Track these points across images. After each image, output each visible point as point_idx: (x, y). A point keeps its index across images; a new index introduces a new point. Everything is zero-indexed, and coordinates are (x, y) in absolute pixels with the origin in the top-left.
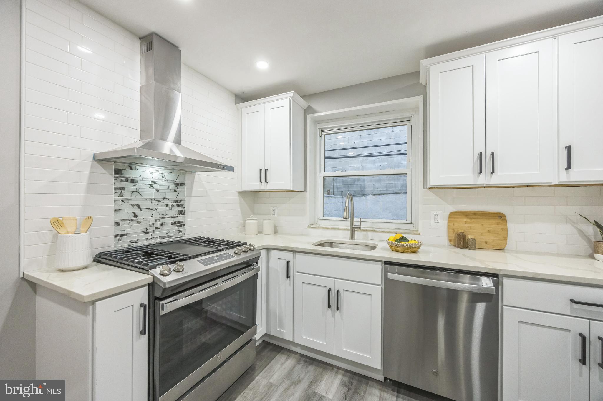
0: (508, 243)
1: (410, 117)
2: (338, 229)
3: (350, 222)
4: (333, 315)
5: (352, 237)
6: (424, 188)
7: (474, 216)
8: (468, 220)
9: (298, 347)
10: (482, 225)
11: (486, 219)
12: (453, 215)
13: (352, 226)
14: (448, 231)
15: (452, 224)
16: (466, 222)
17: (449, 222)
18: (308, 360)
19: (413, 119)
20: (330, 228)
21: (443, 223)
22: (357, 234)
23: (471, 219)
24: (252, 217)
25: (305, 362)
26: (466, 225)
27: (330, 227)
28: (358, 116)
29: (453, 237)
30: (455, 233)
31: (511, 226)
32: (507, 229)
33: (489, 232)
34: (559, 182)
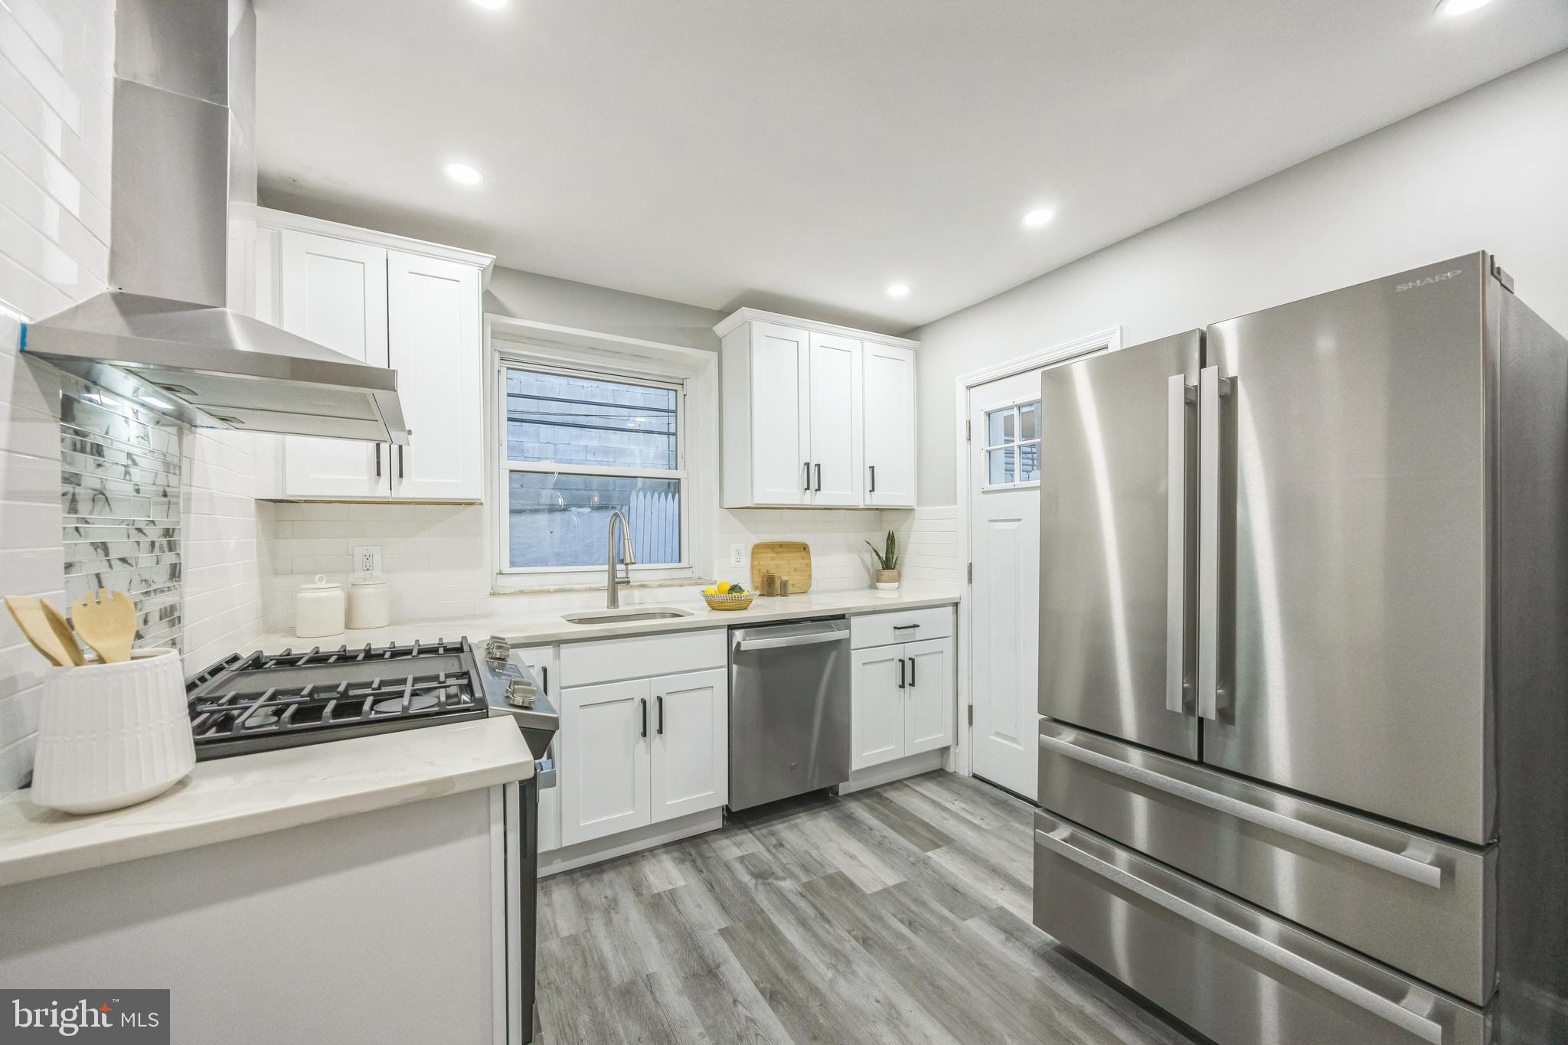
0: (814, 583)
1: (683, 379)
2: (571, 590)
3: (607, 573)
4: (649, 749)
5: (614, 601)
6: (720, 507)
7: (780, 549)
8: (774, 555)
9: (554, 862)
10: (789, 560)
11: (791, 552)
12: (758, 549)
13: (614, 579)
14: (753, 574)
15: (757, 563)
16: (773, 559)
17: (753, 558)
18: (589, 872)
19: (687, 383)
20: (552, 590)
21: (746, 561)
22: (622, 593)
23: (777, 553)
24: (321, 580)
25: (588, 876)
26: (772, 562)
27: (552, 588)
28: (592, 348)
29: (758, 580)
30: (761, 575)
31: (815, 560)
32: (810, 564)
33: (795, 570)
34: (864, 505)
